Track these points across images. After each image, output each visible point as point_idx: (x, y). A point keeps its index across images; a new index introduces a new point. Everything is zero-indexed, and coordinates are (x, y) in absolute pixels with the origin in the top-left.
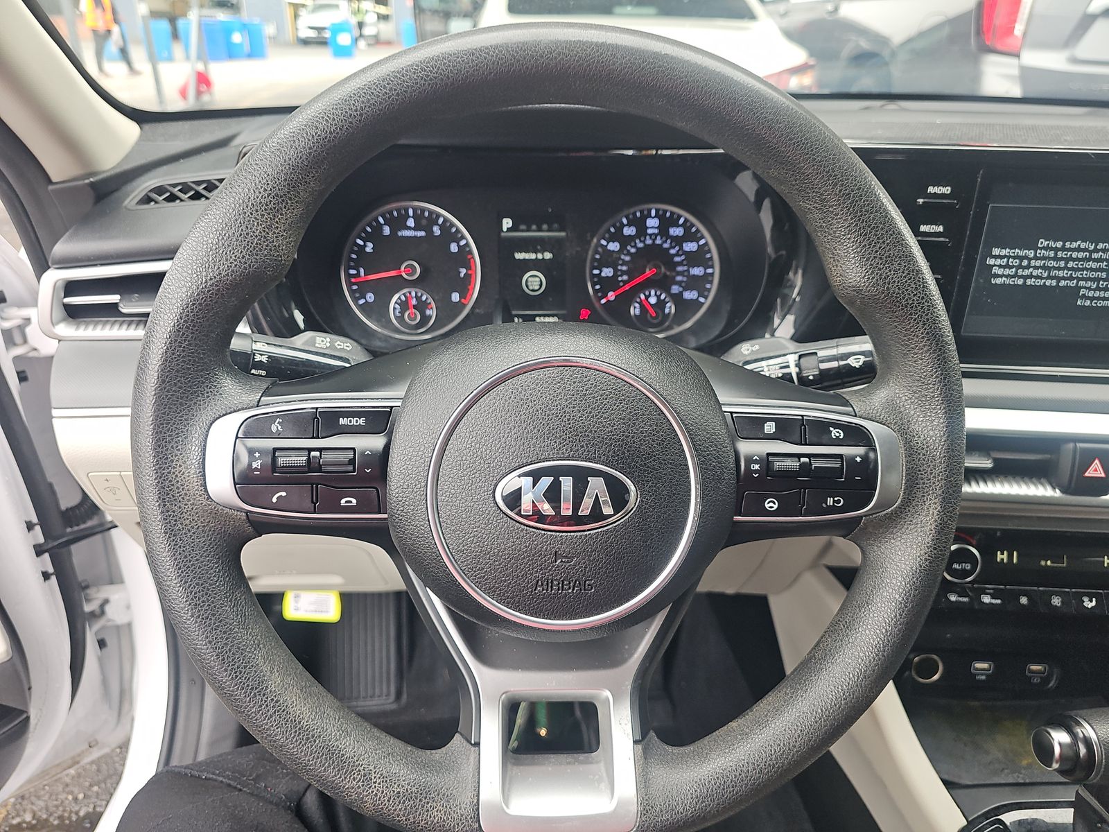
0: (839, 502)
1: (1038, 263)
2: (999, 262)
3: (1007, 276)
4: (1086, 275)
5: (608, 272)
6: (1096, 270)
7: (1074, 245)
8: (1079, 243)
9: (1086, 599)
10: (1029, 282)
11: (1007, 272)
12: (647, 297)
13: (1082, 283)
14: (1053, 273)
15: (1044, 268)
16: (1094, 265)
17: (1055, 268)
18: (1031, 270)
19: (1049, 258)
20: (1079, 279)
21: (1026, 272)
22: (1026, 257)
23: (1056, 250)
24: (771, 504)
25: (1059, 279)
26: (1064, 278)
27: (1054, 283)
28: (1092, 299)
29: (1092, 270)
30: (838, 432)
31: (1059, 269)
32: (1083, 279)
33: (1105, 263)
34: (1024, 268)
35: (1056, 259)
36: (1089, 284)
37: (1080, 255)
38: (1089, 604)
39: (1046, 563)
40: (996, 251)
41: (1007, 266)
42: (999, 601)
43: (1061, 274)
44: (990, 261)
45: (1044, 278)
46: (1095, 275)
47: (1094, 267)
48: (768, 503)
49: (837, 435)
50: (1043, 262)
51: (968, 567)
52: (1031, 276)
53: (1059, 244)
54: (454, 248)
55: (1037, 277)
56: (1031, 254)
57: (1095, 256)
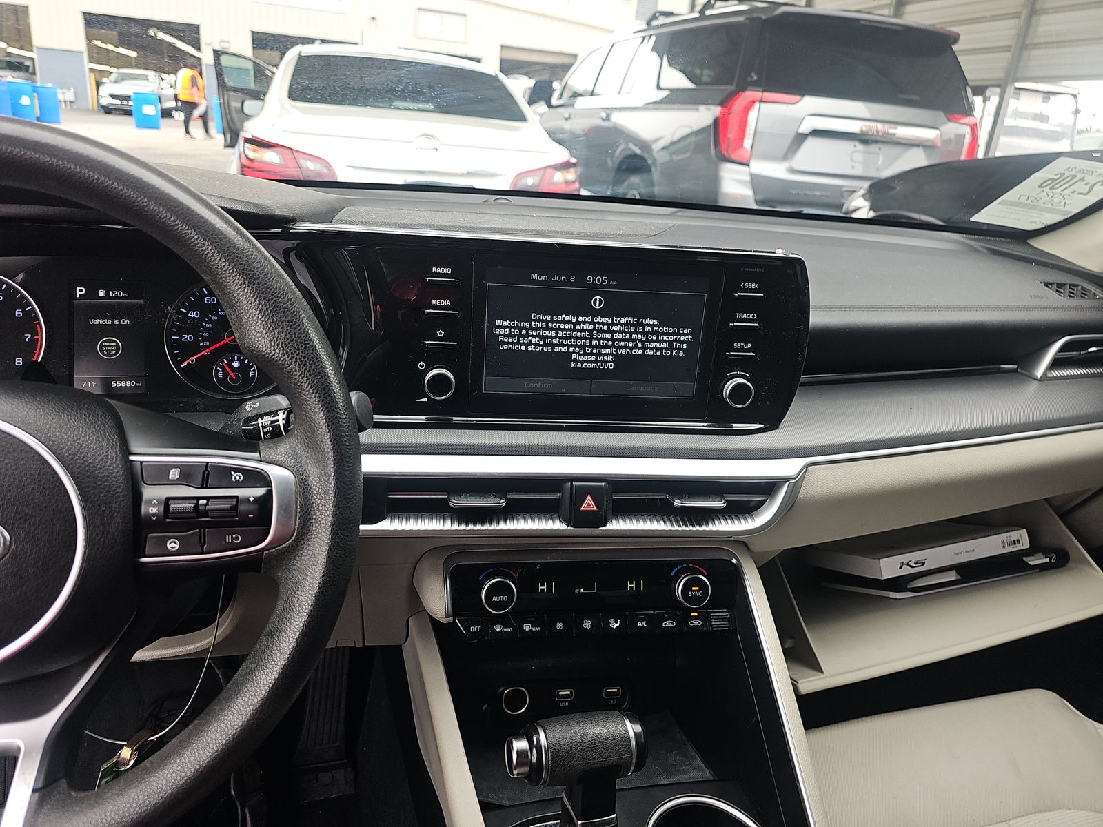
0: (237, 538)
1: (535, 333)
2: (502, 331)
3: (512, 343)
4: (574, 342)
5: (187, 338)
6: (581, 338)
7: (560, 318)
8: (563, 316)
9: (612, 621)
10: (530, 348)
11: (511, 340)
12: (230, 362)
13: (572, 349)
14: (548, 341)
15: (539, 336)
16: (579, 335)
17: (549, 337)
18: (530, 338)
19: (541, 329)
20: (569, 346)
21: (526, 340)
22: (523, 328)
23: (547, 322)
24: (173, 545)
25: (553, 346)
26: (558, 346)
27: (550, 349)
28: (582, 362)
29: (577, 338)
30: (239, 476)
31: (552, 337)
32: (572, 346)
33: (587, 333)
34: (524, 337)
35: (547, 329)
36: (577, 350)
37: (567, 326)
38: (614, 625)
39: (580, 591)
40: (499, 323)
41: (509, 335)
42: (538, 629)
43: (554, 341)
44: (497, 331)
45: (541, 345)
46: (580, 342)
47: (579, 336)
48: (170, 544)
49: (238, 478)
50: (538, 332)
51: (505, 598)
52: (530, 343)
53: (548, 318)
54: (18, 313)
55: (536, 344)
56: (527, 325)
57: (578, 327)
